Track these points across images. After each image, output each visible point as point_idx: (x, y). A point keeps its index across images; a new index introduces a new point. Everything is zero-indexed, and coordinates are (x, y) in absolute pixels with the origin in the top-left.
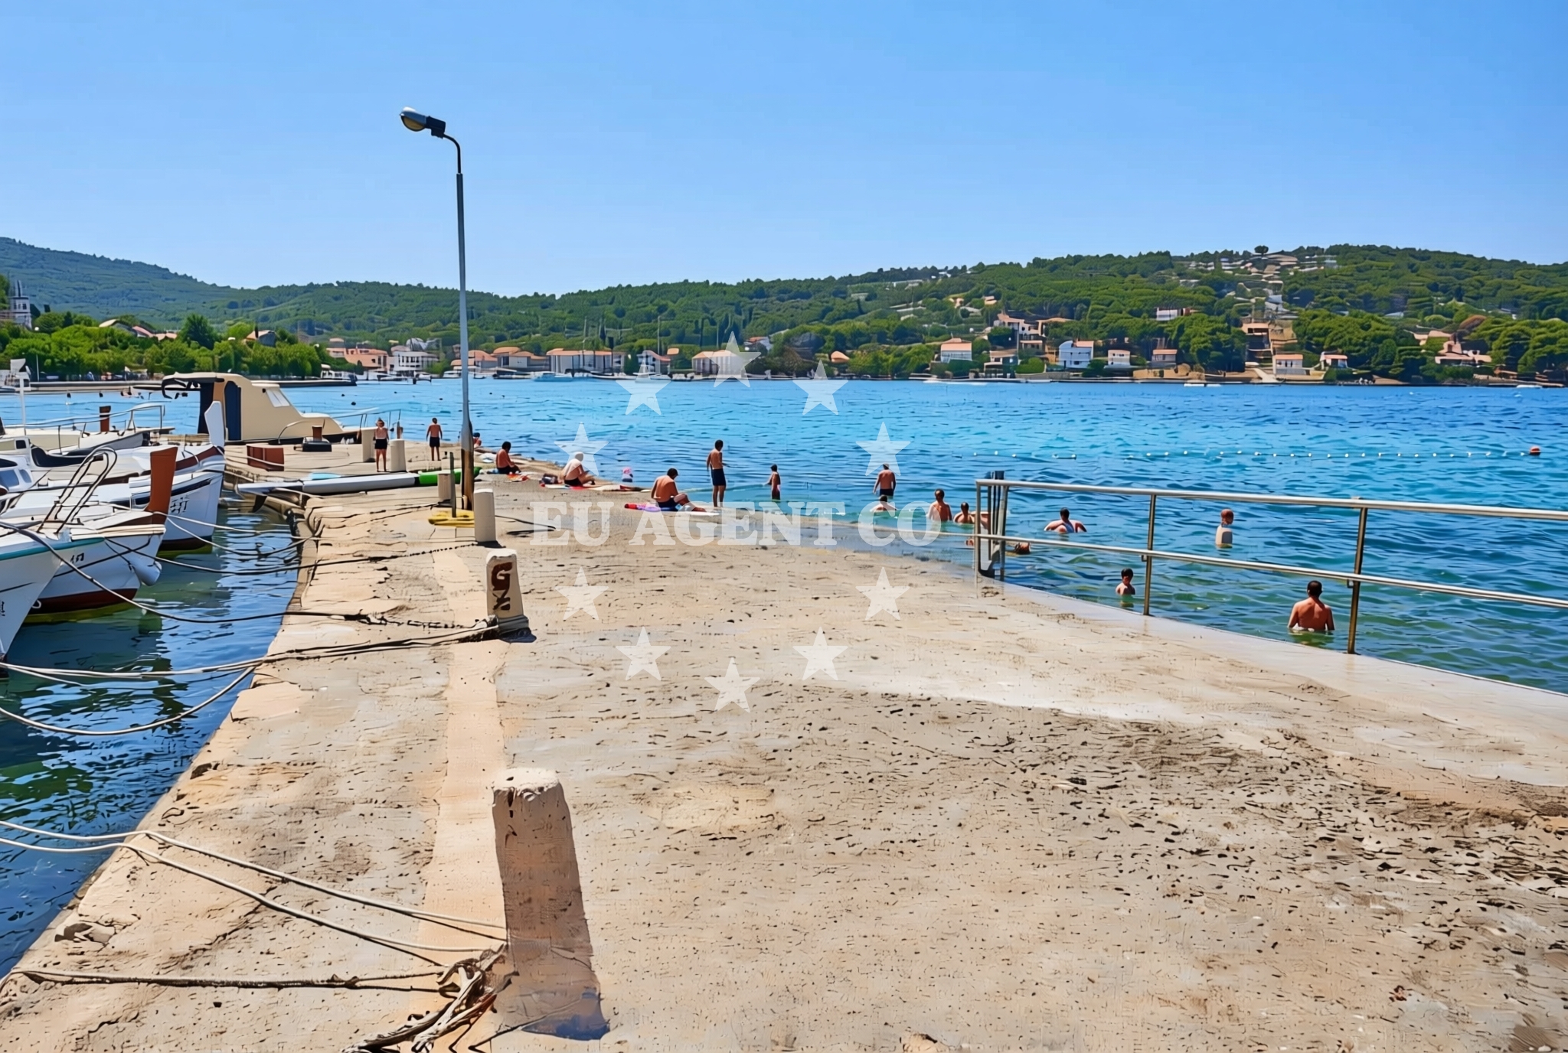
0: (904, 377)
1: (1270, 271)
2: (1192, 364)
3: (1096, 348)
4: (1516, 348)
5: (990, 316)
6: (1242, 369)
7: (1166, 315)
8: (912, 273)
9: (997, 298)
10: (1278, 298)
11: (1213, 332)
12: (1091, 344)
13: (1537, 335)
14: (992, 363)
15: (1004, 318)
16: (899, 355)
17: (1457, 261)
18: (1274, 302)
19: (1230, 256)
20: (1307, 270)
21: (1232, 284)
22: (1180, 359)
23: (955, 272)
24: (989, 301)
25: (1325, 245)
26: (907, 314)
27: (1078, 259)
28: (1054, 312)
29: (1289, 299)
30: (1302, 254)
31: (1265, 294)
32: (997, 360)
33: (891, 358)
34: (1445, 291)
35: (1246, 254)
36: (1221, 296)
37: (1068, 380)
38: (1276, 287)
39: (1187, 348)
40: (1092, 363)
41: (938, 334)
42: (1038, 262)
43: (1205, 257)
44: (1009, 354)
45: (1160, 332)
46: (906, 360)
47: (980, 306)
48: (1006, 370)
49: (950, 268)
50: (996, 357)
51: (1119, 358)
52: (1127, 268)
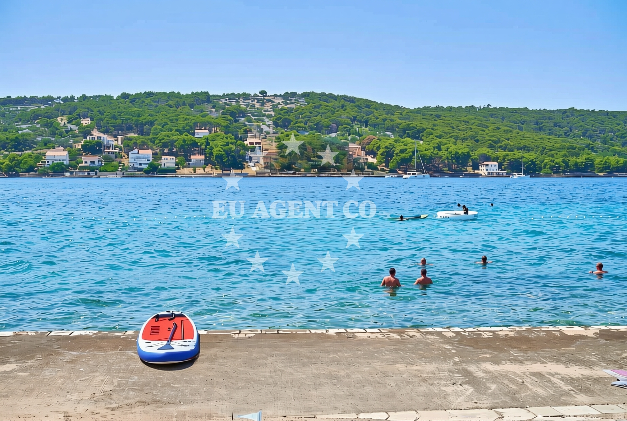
0: (17, 175)
1: (268, 106)
2: (214, 164)
3: (154, 154)
4: (388, 155)
5: (86, 132)
6: (242, 167)
7: (202, 133)
8: (33, 100)
9: (92, 119)
10: (271, 123)
11: (227, 144)
12: (149, 152)
13: (399, 147)
14: (83, 164)
15: (96, 134)
16: (14, 159)
17: (368, 104)
18: (267, 126)
19: (246, 96)
20: (289, 106)
21: (244, 114)
22: (207, 162)
23: (65, 99)
24: (86, 122)
25: (300, 92)
26: (25, 129)
27: (150, 94)
28: (130, 129)
29: (276, 124)
30: (288, 97)
31: (262, 120)
32: (86, 162)
33: (7, 162)
34: (360, 121)
35: (255, 95)
36: (236, 121)
37: (132, 176)
38: (269, 116)
39: (211, 154)
40: (151, 165)
41: (47, 145)
42: (125, 96)
43: (231, 96)
44: (96, 159)
45: (195, 144)
46: (19, 163)
47: (78, 124)
48: (92, 170)
49: (63, 96)
50: (87, 160)
51: (168, 161)
52: (181, 101)
